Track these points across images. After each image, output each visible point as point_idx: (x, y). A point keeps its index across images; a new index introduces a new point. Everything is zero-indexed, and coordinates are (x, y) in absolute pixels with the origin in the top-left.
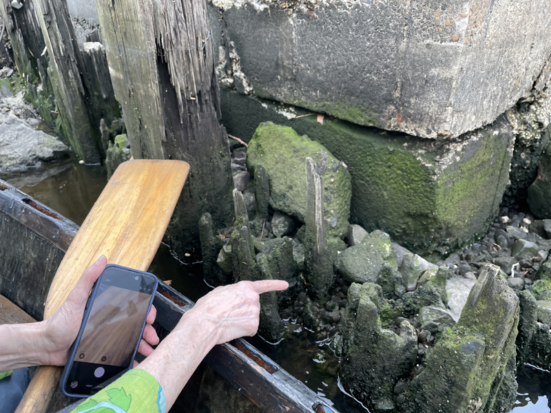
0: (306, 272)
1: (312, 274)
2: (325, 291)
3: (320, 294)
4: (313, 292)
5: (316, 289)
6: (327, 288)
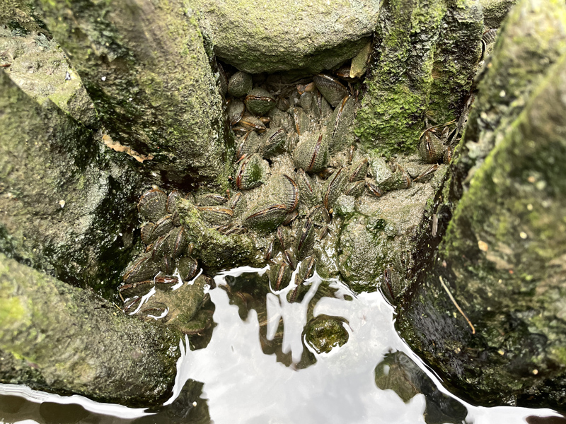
0: (120, 124)
1: (148, 117)
2: (218, 145)
3: (209, 164)
4: (181, 172)
5: (188, 156)
6: (219, 132)
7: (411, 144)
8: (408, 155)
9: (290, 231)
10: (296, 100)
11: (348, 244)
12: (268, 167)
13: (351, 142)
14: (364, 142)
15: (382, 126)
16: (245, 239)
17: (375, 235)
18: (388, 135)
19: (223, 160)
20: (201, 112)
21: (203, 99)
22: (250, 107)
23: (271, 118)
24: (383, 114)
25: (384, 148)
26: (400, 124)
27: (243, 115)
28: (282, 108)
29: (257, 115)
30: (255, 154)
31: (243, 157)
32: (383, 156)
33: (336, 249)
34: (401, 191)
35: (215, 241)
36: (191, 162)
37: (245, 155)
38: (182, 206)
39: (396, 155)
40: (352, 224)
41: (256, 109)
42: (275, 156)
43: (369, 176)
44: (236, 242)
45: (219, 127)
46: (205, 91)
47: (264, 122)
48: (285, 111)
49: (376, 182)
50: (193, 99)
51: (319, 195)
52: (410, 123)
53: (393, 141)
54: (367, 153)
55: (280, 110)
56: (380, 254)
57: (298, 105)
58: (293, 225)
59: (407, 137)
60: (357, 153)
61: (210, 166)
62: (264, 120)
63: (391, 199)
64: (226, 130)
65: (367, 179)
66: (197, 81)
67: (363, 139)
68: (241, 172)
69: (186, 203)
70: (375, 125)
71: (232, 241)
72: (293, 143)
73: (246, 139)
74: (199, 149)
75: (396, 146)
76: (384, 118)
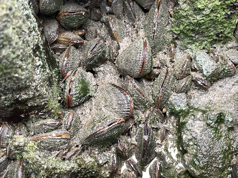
2: (43, 71)
3: (37, 94)
4: (8, 107)
5: (13, 91)
6: (41, 58)
7: (229, 33)
8: (225, 43)
9: (129, 140)
10: (108, 8)
11: (191, 143)
12: (93, 79)
13: (170, 40)
14: (183, 38)
15: (203, 21)
16: (88, 160)
17: (216, 129)
18: (207, 28)
19: (51, 84)
20: (20, 43)
21: (20, 28)
22: (65, 23)
23: (86, 30)
24: (203, 10)
25: (204, 41)
26: (219, 15)
27: (59, 32)
28: (95, 18)
29: (72, 29)
30: (79, 69)
31: (68, 74)
32: (204, 48)
33: (178, 148)
34: (227, 79)
35: (58, 171)
36: (18, 96)
37: (70, 72)
38: (16, 144)
39: (215, 46)
40: (190, 121)
41: (71, 24)
42: (97, 67)
43: (195, 70)
44: (80, 166)
45: (41, 52)
46: (21, 18)
47: (80, 35)
48: (98, 21)
49: (203, 76)
50: (9, 31)
51: (151, 98)
52: (229, 13)
53: (212, 33)
54: (187, 48)
55: (93, 20)
56: (225, 147)
57: (111, 13)
58: (132, 132)
59: (226, 27)
60: (178, 50)
61: (39, 95)
62: (80, 33)
63: (218, 88)
64: (47, 53)
65: (193, 73)
66: (10, 9)
67: (182, 36)
68: (70, 91)
69: (20, 139)
70: (196, 21)
71: (76, 166)
72: (114, 51)
73: (68, 56)
74: (25, 82)
75: (215, 38)
76: (204, 12)
